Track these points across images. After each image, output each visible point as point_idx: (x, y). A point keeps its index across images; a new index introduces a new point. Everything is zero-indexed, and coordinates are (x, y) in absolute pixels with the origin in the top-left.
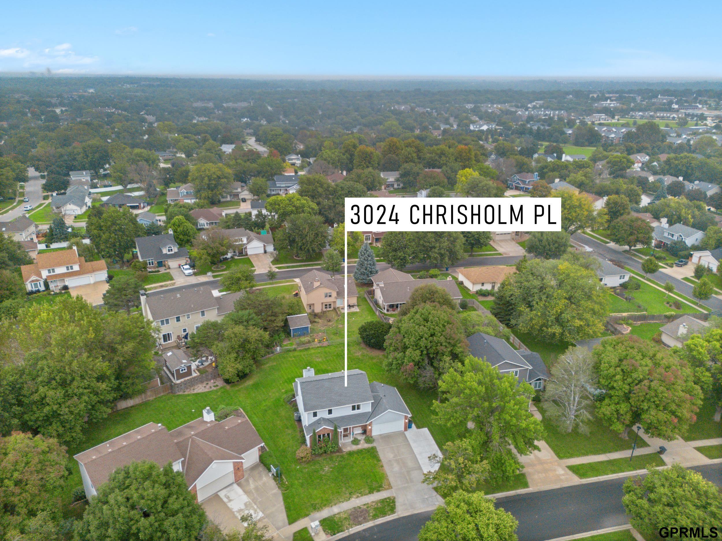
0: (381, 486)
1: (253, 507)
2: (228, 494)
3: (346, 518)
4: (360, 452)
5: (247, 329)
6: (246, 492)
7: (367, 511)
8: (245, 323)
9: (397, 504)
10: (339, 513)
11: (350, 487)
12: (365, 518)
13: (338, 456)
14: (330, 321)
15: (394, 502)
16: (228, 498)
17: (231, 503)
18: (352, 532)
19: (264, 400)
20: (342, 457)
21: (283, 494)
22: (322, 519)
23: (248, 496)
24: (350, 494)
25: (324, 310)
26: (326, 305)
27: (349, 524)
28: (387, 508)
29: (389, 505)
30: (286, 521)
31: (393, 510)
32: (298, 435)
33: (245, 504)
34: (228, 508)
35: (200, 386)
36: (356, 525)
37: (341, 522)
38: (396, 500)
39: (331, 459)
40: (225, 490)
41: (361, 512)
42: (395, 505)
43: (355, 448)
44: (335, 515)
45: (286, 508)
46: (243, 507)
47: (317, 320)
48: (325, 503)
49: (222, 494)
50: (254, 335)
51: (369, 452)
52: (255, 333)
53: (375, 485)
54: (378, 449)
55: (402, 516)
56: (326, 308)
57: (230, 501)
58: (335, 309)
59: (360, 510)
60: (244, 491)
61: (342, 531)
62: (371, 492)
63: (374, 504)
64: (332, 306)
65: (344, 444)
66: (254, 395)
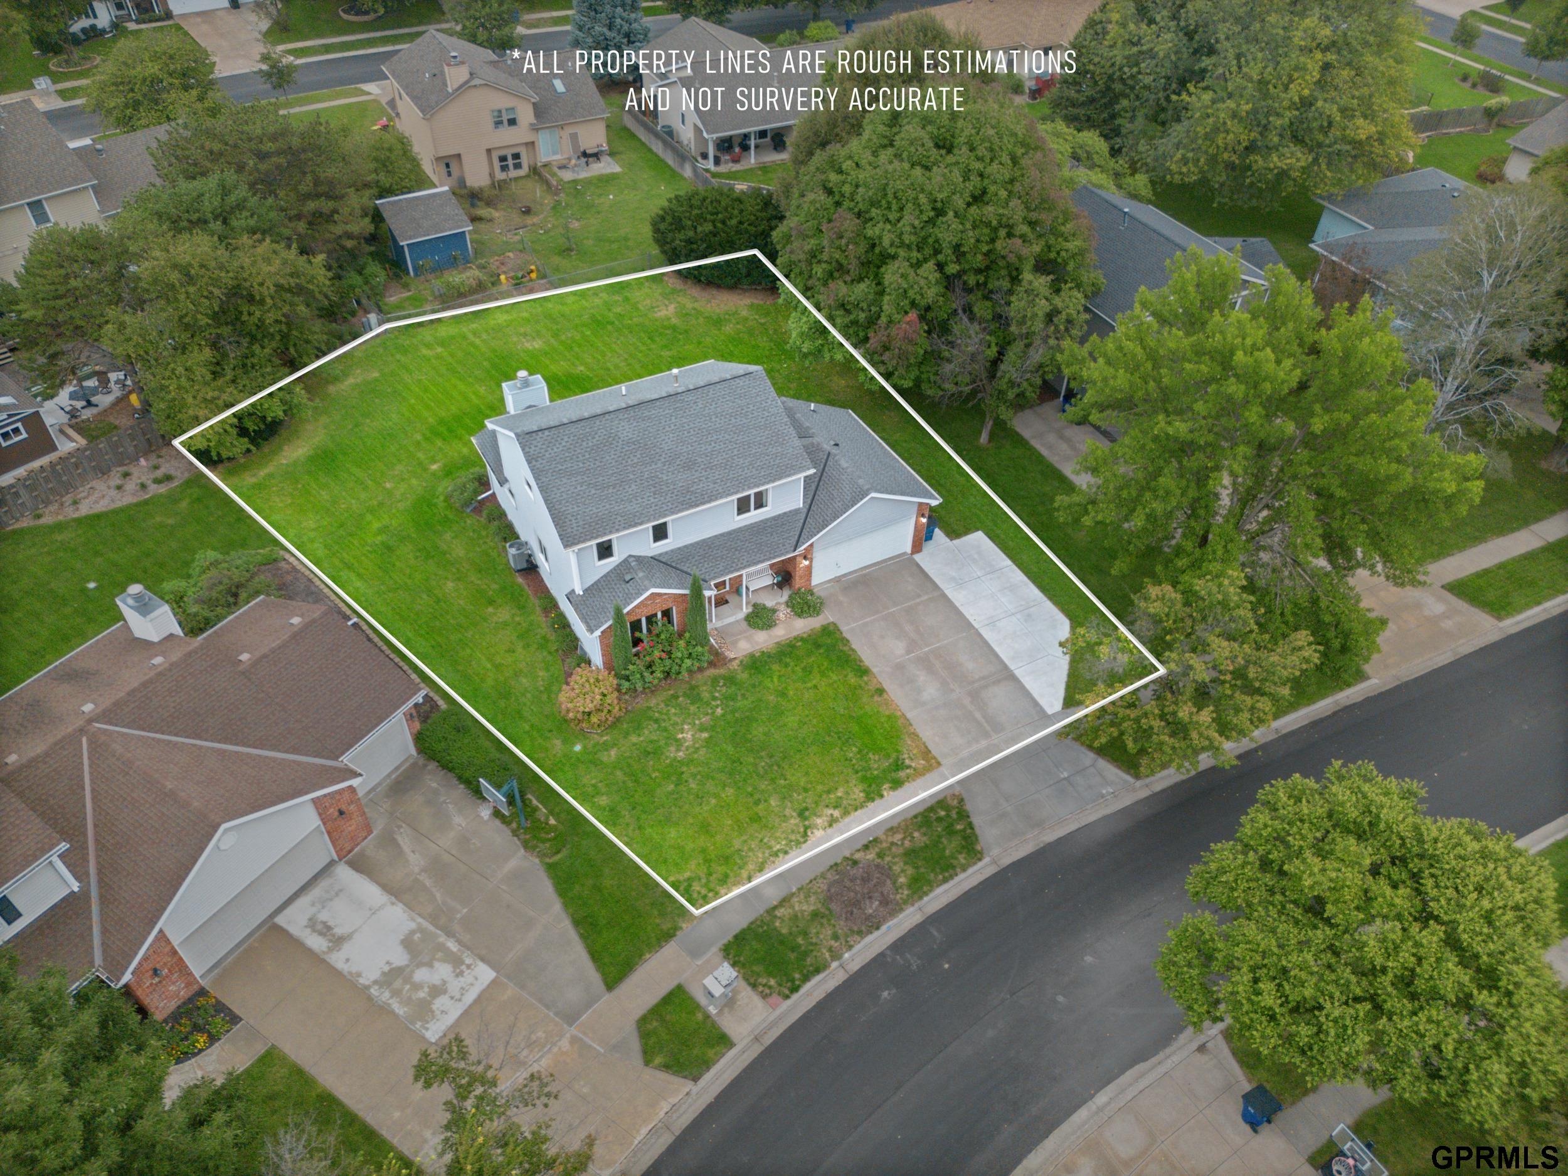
0: (899, 765)
1: (442, 947)
2: (323, 916)
3: (815, 915)
4: (786, 652)
5: (232, 249)
6: (394, 891)
7: (886, 872)
8: (217, 226)
9: (976, 820)
10: (784, 901)
11: (790, 787)
12: (885, 902)
13: (715, 680)
14: (528, 211)
15: (963, 815)
16: (325, 930)
17: (347, 949)
18: (855, 966)
19: (371, 510)
20: (730, 680)
21: (551, 869)
22: (729, 937)
23: (409, 906)
24: (802, 814)
25: (500, 176)
26: (503, 159)
27: (836, 937)
28: (950, 846)
29: (950, 831)
30: (593, 975)
31: (971, 847)
32: (542, 625)
33: (407, 943)
34: (338, 973)
35: (99, 485)
36: (861, 934)
37: (805, 934)
38: (969, 807)
39: (693, 695)
40: (304, 901)
41: (865, 880)
42: (971, 826)
43: (762, 640)
44: (771, 911)
45: (576, 923)
46: (400, 958)
47: (483, 212)
48: (722, 869)
49: (294, 921)
50: (266, 269)
51: (818, 646)
52: (268, 261)
53: (877, 764)
54: (845, 629)
55: (1007, 861)
56: (504, 168)
57: (338, 941)
58: (535, 171)
59: (857, 872)
60: (386, 888)
61: (817, 971)
62: (872, 794)
63: (898, 837)
64: (525, 161)
65: (721, 632)
66: (325, 495)
